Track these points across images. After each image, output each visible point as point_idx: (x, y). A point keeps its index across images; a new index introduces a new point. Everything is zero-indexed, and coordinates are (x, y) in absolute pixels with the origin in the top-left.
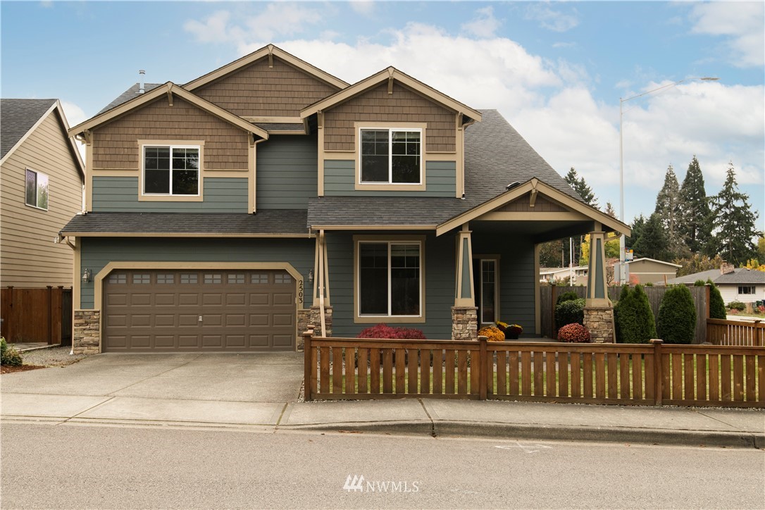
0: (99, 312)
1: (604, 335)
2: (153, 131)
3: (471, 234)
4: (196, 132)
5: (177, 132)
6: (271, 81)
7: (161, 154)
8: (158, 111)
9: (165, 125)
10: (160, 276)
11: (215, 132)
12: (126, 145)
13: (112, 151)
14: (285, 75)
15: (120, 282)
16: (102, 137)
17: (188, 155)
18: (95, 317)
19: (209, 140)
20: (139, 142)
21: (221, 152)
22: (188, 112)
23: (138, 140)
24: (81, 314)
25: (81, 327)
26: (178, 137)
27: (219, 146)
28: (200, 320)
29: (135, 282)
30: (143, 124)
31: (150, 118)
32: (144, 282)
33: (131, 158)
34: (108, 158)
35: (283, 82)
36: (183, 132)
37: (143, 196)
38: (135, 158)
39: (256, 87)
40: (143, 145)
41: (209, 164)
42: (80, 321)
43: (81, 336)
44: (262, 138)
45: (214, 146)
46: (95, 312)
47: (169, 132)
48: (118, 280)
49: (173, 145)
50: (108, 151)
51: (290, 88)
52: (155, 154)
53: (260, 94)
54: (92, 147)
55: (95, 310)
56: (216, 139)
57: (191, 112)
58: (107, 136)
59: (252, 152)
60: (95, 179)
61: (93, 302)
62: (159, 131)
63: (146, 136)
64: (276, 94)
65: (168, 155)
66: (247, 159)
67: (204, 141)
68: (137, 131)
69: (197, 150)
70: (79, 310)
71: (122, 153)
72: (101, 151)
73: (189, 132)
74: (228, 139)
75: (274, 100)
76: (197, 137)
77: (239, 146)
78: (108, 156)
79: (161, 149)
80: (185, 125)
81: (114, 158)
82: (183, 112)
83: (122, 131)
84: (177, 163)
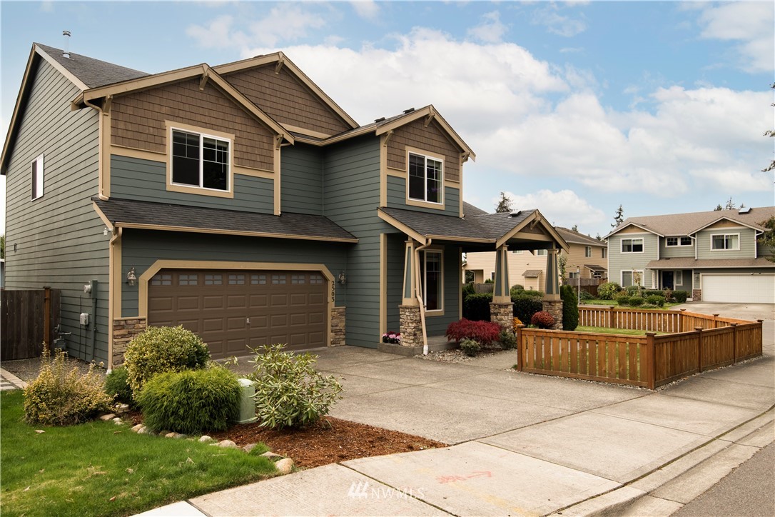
0: (144, 319)
2: (182, 114)
4: (226, 124)
5: (207, 119)
6: (276, 87)
7: (190, 142)
8: (187, 92)
9: (194, 109)
10: (208, 277)
11: (244, 128)
12: (152, 123)
13: (135, 128)
14: (287, 84)
15: (165, 283)
16: (123, 108)
17: (219, 148)
18: (141, 326)
19: (238, 135)
20: (167, 123)
21: (250, 150)
22: (218, 101)
23: (166, 121)
24: (122, 323)
25: (123, 339)
26: (208, 125)
27: (247, 142)
28: (248, 322)
29: (181, 283)
30: (171, 104)
31: (179, 98)
32: (191, 283)
33: (158, 140)
34: (130, 135)
35: (286, 90)
36: (213, 121)
37: (172, 185)
38: (162, 141)
39: (263, 90)
40: (171, 127)
41: (239, 160)
42: (122, 332)
43: (123, 351)
44: (288, 142)
45: (243, 141)
46: (140, 320)
47: (199, 118)
48: (161, 281)
49: (204, 134)
50: (130, 127)
51: (292, 98)
52: (184, 141)
53: (267, 97)
54: (109, 117)
55: (140, 317)
56: (245, 135)
57: (221, 101)
58: (129, 108)
59: (277, 155)
60: (114, 158)
61: (138, 308)
62: (188, 115)
63: (175, 117)
64: (281, 101)
65: (198, 143)
66: (273, 161)
67: (234, 135)
68: (164, 110)
69: (227, 143)
70: (120, 318)
71: (147, 132)
72: (121, 125)
73: (219, 123)
74: (256, 138)
75: (279, 107)
76: (228, 130)
77: (266, 146)
78: (130, 133)
79: (190, 135)
80: (214, 114)
81: (137, 136)
82: (213, 99)
83: (146, 106)
84: (208, 154)
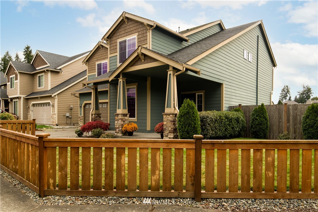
1: (169, 129)
3: (126, 80)
9: (101, 56)
12: (94, 64)
16: (90, 63)
22: (105, 50)
23: (96, 62)
25: (80, 121)
30: (97, 57)
31: (98, 54)
36: (104, 57)
38: (95, 68)
48: (87, 107)
49: (102, 62)
60: (89, 76)
68: (96, 59)
70: (79, 116)
79: (100, 64)
81: (92, 69)
83: (93, 60)
84: (103, 68)
